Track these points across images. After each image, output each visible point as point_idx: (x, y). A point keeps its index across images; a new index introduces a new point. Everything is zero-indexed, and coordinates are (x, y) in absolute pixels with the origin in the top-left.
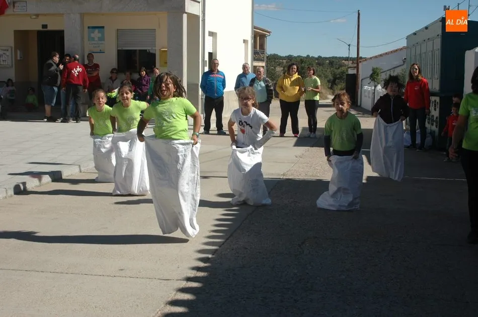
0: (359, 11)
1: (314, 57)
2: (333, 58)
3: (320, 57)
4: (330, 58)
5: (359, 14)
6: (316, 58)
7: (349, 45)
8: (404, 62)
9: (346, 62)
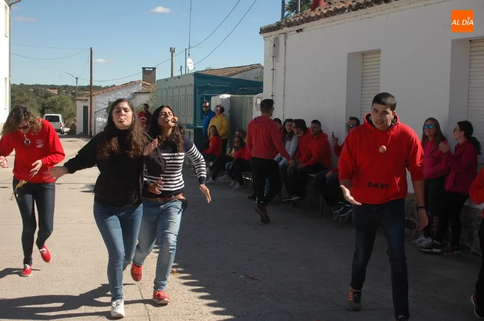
0: (91, 48)
1: (16, 85)
2: (37, 85)
3: (22, 85)
4: (33, 85)
5: (91, 52)
6: (18, 86)
7: (77, 78)
8: (134, 96)
9: (52, 91)
